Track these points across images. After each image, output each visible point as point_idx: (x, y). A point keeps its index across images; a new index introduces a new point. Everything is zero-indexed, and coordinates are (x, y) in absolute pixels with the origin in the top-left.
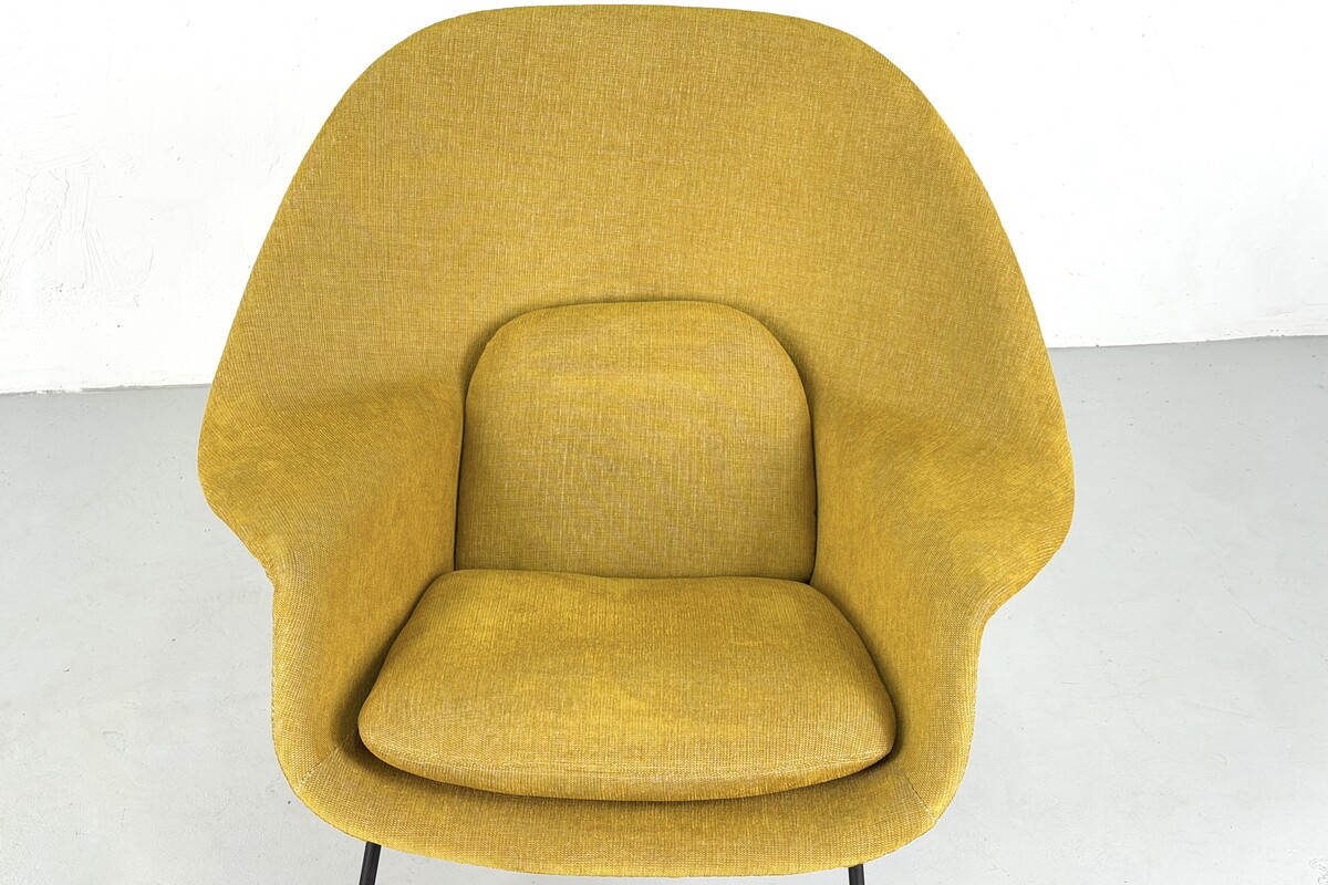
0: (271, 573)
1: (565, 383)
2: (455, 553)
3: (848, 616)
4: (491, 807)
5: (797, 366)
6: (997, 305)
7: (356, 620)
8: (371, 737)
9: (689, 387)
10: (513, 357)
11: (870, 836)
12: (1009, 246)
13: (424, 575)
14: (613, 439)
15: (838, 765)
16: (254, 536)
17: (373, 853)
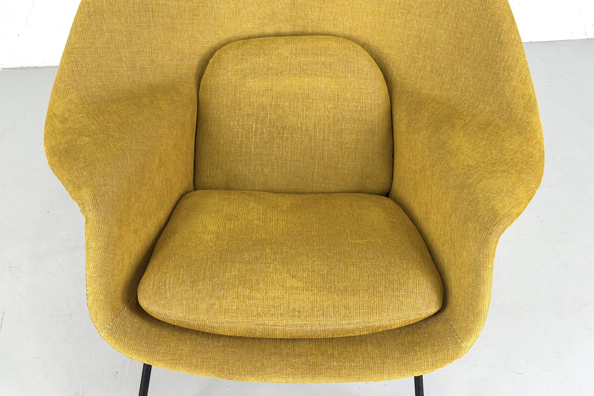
0: (83, 211)
1: (254, 84)
2: (194, 178)
3: (413, 220)
4: (214, 341)
5: (382, 72)
6: (501, 40)
7: (136, 231)
8: (144, 303)
9: (323, 86)
10: (224, 69)
11: (430, 360)
12: (509, 6)
13: (176, 195)
14: (281, 116)
15: (411, 318)
16: (74, 187)
17: (147, 369)
